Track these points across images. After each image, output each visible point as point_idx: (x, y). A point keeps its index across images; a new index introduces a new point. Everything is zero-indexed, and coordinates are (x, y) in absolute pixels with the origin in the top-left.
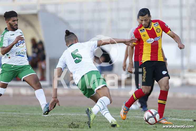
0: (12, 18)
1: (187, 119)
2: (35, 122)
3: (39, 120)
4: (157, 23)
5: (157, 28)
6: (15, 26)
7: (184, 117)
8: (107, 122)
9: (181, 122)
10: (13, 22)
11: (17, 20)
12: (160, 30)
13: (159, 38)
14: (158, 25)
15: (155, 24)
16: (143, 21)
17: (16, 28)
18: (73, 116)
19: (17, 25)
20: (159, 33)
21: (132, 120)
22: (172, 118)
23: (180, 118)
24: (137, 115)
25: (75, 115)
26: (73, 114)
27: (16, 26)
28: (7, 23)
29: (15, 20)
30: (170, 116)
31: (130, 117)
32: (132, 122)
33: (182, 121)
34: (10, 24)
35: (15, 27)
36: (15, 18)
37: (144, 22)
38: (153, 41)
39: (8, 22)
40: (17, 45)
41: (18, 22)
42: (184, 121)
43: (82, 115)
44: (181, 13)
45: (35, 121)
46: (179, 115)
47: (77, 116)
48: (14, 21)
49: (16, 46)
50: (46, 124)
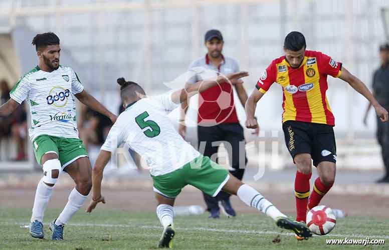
0: (49, 46)
2: (7, 238)
3: (15, 235)
4: (314, 59)
5: (310, 67)
6: (53, 61)
8: (143, 239)
10: (51, 55)
11: (59, 51)
12: (315, 72)
13: (311, 86)
14: (315, 62)
15: (308, 60)
16: (294, 59)
17: (55, 66)
18: (78, 226)
19: (57, 60)
20: (311, 77)
21: (190, 235)
24: (200, 226)
25: (82, 225)
26: (79, 224)
27: (56, 63)
28: (40, 56)
29: (55, 51)
30: (261, 227)
31: (186, 229)
32: (190, 238)
34: (44, 57)
35: (53, 64)
36: (55, 48)
37: (296, 61)
38: (297, 91)
39: (42, 54)
40: (51, 102)
41: (59, 55)
43: (96, 225)
45: (7, 236)
47: (87, 228)
48: (52, 52)
49: (48, 103)
50: (28, 244)
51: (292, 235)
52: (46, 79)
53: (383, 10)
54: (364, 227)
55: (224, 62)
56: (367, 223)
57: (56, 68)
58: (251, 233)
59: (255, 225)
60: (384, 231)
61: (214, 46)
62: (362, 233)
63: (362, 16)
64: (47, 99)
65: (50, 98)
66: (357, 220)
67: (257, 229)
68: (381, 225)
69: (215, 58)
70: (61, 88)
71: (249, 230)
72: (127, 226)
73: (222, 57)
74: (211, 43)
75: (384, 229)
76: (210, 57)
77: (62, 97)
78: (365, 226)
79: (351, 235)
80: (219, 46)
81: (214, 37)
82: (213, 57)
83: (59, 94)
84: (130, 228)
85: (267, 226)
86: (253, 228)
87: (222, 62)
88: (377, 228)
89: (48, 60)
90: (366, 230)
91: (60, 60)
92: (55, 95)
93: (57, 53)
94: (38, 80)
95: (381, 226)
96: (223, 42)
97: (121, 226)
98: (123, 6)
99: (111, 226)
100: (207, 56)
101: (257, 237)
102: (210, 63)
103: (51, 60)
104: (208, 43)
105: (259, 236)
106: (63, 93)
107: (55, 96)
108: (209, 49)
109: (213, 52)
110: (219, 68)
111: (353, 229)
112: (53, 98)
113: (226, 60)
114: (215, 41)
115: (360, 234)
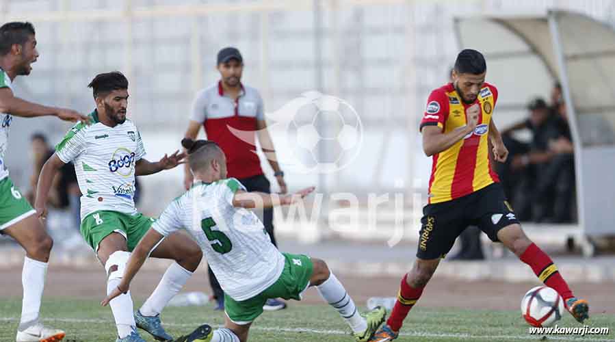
1: (336, 329)
4: (486, 89)
5: (486, 100)
6: (119, 112)
7: (329, 325)
9: (319, 337)
14: (489, 94)
16: (473, 86)
19: (124, 110)
22: (295, 327)
23: (317, 326)
27: (122, 114)
28: (100, 105)
29: (122, 98)
30: (288, 323)
31: (184, 325)
33: (323, 334)
34: (107, 106)
35: (119, 115)
37: (475, 89)
39: (103, 102)
40: (114, 168)
41: (127, 103)
42: (328, 335)
43: (58, 319)
44: (318, 50)
46: (312, 319)
48: (119, 99)
49: (111, 171)
51: (330, 334)
52: (107, 136)
53: (457, 21)
54: (431, 323)
55: (244, 94)
56: (435, 316)
57: (122, 122)
58: (274, 331)
59: (280, 320)
60: (459, 328)
61: (231, 71)
62: (429, 330)
63: (427, 29)
64: (110, 164)
65: (112, 163)
66: (421, 312)
67: (282, 325)
68: (455, 318)
69: (231, 86)
70: (126, 150)
71: (271, 326)
72: (101, 321)
73: (241, 87)
74: (227, 66)
75: (459, 324)
76: (224, 85)
77: (127, 163)
78: (433, 320)
79: (413, 332)
80: (238, 70)
81: (231, 58)
82: (229, 85)
83: (124, 159)
84: (106, 324)
85: (295, 321)
86: (277, 325)
87: (242, 93)
88: (448, 323)
89: (112, 110)
90: (434, 326)
91: (127, 109)
92: (120, 159)
93: (124, 100)
94: (97, 137)
95: (454, 321)
96: (243, 65)
97: (92, 321)
98: (96, 14)
99: (79, 321)
100: (220, 84)
101: (282, 336)
102: (225, 93)
103: (116, 110)
104: (222, 65)
105: (285, 333)
106: (128, 157)
107: (119, 161)
108: (223, 74)
109: (229, 78)
110: (237, 101)
111: (415, 325)
112: (116, 164)
113: (246, 90)
114: (232, 63)
115: (425, 331)
